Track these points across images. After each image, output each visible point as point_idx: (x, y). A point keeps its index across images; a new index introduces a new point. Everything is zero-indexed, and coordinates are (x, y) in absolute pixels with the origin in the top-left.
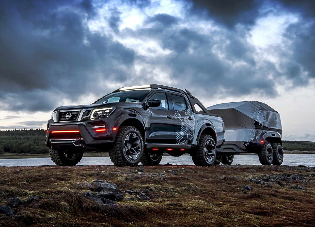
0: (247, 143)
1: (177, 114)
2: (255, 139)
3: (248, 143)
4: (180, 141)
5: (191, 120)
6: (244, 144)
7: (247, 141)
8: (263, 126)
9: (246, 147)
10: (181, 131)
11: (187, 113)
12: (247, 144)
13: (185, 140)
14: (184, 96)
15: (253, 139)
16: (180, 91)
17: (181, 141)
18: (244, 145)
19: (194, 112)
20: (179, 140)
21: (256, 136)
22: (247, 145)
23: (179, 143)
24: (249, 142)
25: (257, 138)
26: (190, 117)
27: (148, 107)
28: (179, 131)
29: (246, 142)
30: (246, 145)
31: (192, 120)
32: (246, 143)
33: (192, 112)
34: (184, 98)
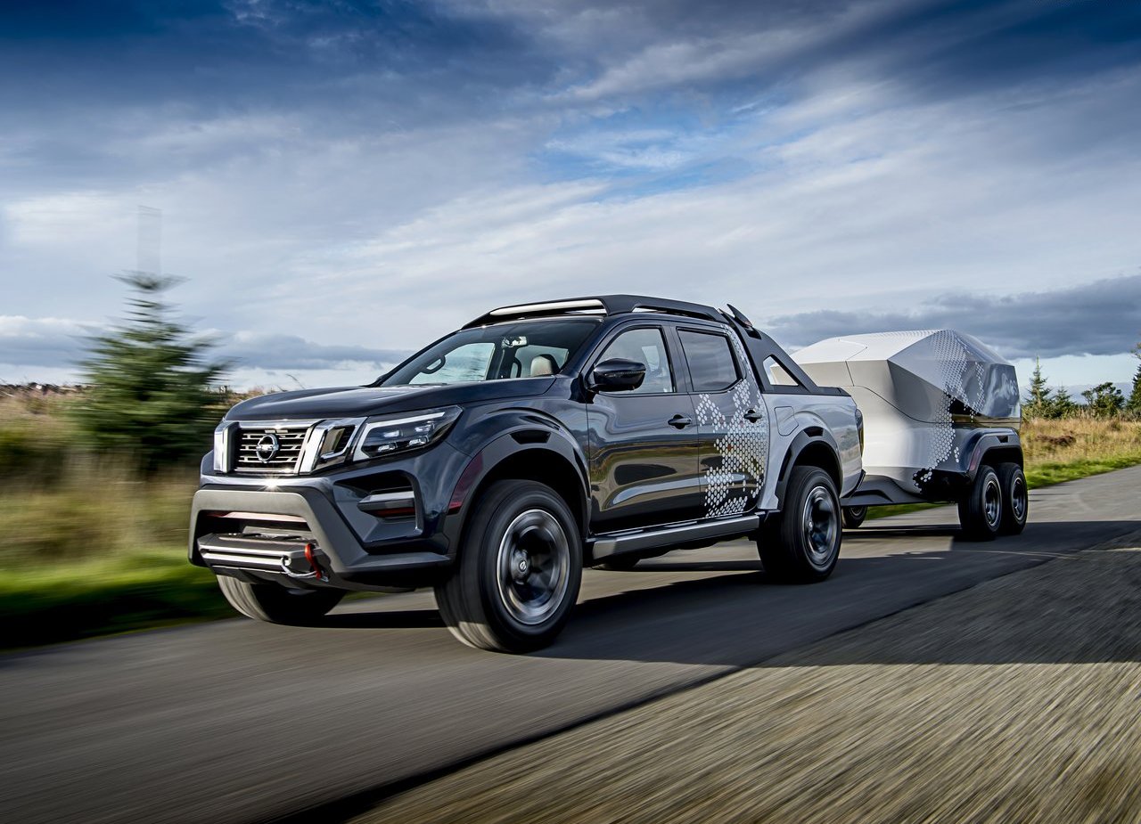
0: (927, 472)
1: (704, 405)
2: (952, 456)
3: (930, 474)
4: (719, 507)
5: (753, 420)
6: (916, 475)
7: (927, 468)
8: (975, 412)
9: (921, 484)
10: (720, 468)
11: (739, 396)
12: (926, 476)
13: (738, 499)
14: (729, 333)
15: (946, 458)
16: (714, 316)
17: (722, 504)
18: (917, 479)
19: (762, 391)
20: (715, 504)
21: (953, 449)
22: (925, 481)
23: (715, 512)
24: (933, 471)
25: (956, 456)
26: (751, 412)
27: (596, 390)
28: (714, 469)
29: (924, 470)
30: (922, 479)
31: (759, 420)
32: (924, 472)
33: (759, 392)
34: (728, 339)
